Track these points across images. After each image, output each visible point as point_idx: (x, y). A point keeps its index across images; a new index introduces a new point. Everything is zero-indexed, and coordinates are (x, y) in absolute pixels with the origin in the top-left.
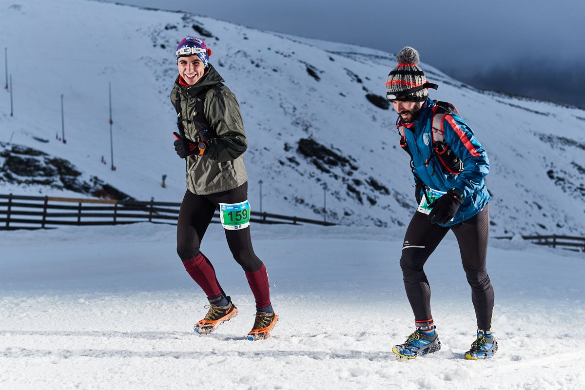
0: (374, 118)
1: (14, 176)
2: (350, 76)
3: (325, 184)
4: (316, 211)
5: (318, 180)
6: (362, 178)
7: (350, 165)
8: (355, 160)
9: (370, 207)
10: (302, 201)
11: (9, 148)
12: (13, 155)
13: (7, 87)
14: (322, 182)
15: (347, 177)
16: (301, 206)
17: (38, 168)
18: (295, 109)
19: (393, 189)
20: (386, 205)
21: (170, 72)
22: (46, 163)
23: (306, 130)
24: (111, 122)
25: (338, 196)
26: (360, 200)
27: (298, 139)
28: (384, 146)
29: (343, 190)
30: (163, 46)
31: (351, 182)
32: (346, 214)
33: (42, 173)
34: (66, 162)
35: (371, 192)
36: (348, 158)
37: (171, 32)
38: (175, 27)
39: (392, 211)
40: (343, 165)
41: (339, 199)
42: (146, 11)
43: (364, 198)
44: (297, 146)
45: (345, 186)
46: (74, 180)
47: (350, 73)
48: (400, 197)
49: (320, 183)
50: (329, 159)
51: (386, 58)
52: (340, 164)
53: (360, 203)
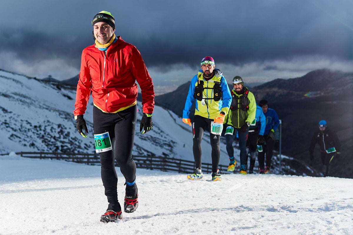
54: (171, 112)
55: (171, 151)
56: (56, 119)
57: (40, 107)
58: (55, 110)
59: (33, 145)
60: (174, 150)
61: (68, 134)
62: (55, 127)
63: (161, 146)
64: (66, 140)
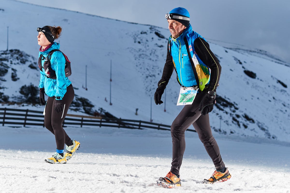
0: (248, 83)
2: (236, 60)
3: (221, 116)
4: (216, 130)
5: (217, 114)
6: (240, 114)
7: (234, 107)
8: (237, 105)
9: (244, 130)
14: (219, 115)
15: (232, 113)
19: (257, 120)
20: (253, 129)
21: (142, 56)
22: (77, 100)
24: (111, 80)
25: (227, 123)
26: (239, 125)
28: (253, 98)
29: (230, 120)
30: (139, 42)
31: (234, 116)
32: (232, 132)
33: (74, 105)
34: (87, 100)
35: (245, 122)
36: (233, 103)
37: (144, 35)
38: (145, 33)
39: (256, 132)
40: (231, 107)
41: (228, 124)
43: (241, 125)
45: (231, 118)
46: (90, 109)
47: (236, 59)
48: (260, 125)
49: (218, 116)
50: (223, 104)
51: (255, 52)
52: (229, 106)
53: (239, 127)
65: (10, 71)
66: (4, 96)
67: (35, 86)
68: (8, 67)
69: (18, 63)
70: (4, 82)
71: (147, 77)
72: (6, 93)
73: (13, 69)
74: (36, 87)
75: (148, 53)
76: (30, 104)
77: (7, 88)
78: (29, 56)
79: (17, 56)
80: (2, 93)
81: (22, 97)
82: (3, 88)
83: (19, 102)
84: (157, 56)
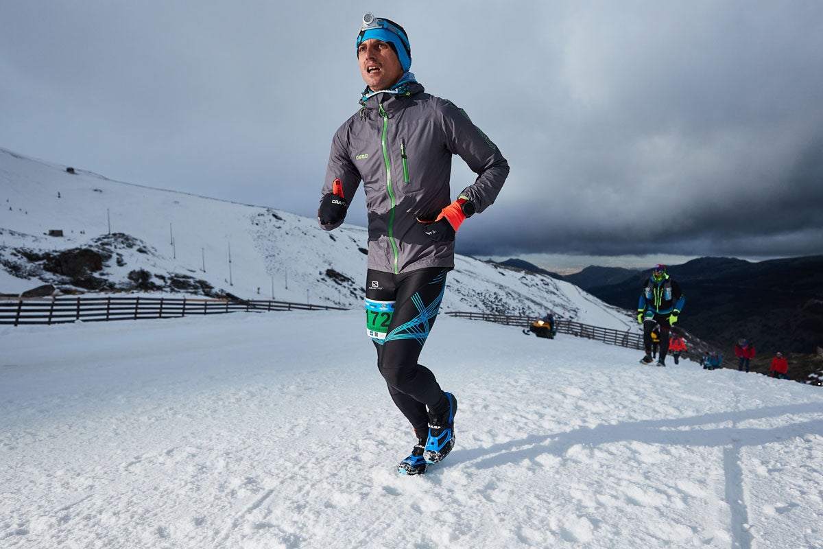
0: (362, 259)
1: (176, 289)
4: (336, 304)
5: (336, 289)
7: (351, 281)
8: (353, 279)
10: (328, 299)
11: (173, 275)
12: (175, 278)
13: (172, 244)
14: (338, 290)
15: (350, 287)
16: (328, 301)
17: (190, 285)
18: (324, 255)
22: (195, 283)
23: (330, 265)
26: (356, 298)
27: (326, 269)
29: (349, 293)
30: (257, 224)
31: (352, 290)
32: (350, 304)
33: (192, 288)
34: (205, 282)
36: (350, 278)
37: (261, 217)
38: (263, 215)
40: (348, 281)
41: (346, 297)
42: (248, 207)
43: (358, 297)
44: (325, 273)
45: (349, 291)
46: (210, 292)
47: (350, 238)
50: (341, 279)
54: (577, 287)
55: (576, 315)
56: (493, 289)
57: (482, 280)
58: (493, 283)
59: (476, 306)
60: (578, 314)
61: (501, 300)
62: (492, 294)
63: (569, 311)
64: (499, 304)
65: (115, 256)
66: (110, 283)
67: (145, 270)
68: (112, 252)
69: (124, 248)
70: (108, 268)
71: (267, 257)
72: (111, 279)
73: (118, 254)
74: (147, 272)
75: (267, 234)
76: (141, 290)
77: (112, 274)
78: (136, 240)
79: (122, 240)
80: (107, 280)
81: (131, 282)
82: (108, 274)
83: (127, 288)
84: (276, 237)
